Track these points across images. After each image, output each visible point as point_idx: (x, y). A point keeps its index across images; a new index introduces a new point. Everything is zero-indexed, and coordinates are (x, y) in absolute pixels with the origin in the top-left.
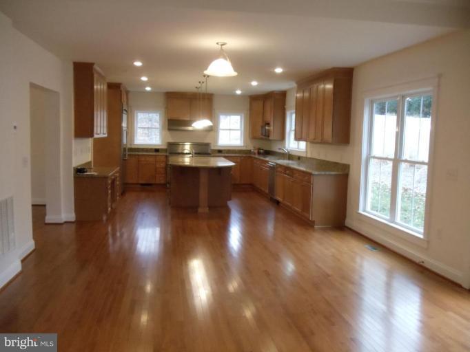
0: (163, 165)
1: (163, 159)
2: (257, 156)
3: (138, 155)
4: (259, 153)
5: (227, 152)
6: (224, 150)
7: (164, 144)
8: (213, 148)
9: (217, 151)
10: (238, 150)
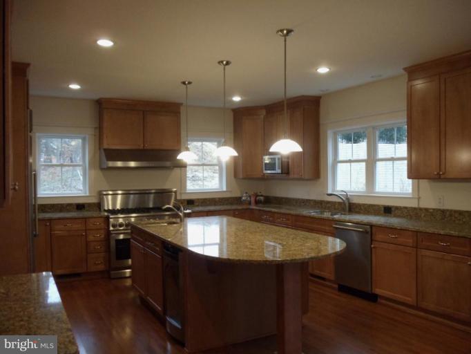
0: (101, 235)
1: (100, 223)
2: (253, 207)
3: (50, 220)
4: (257, 202)
5: (202, 203)
6: (198, 199)
7: (93, 194)
8: (178, 198)
9: (186, 202)
10: (219, 198)
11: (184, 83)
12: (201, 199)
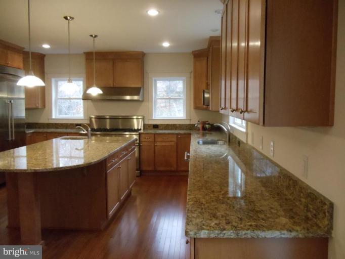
5: (165, 127)
6: (162, 125)
7: (87, 118)
8: (146, 123)
9: (152, 126)
10: (180, 125)
11: (92, 36)
12: (164, 125)
